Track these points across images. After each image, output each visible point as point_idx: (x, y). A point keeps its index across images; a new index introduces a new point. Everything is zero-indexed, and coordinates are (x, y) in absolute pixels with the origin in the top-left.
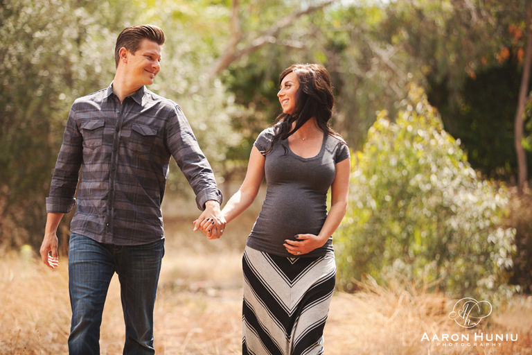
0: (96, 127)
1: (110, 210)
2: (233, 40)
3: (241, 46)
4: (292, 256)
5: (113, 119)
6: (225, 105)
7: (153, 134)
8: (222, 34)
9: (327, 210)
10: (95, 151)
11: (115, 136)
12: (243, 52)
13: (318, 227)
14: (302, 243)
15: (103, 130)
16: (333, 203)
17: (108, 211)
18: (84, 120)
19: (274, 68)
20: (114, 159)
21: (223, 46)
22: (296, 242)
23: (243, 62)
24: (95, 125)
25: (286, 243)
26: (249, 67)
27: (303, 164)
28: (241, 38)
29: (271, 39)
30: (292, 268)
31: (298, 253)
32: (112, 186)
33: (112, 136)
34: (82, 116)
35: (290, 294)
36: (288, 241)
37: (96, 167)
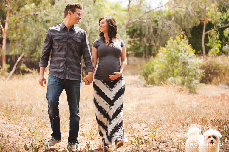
0: (60, 39)
1: (67, 67)
2: (128, 20)
3: (130, 22)
4: (111, 80)
5: (66, 36)
6: (126, 38)
7: (80, 41)
8: (125, 19)
9: (120, 64)
10: (60, 47)
11: (67, 41)
12: (131, 23)
13: (119, 70)
14: (114, 76)
15: (62, 40)
16: (122, 61)
17: (66, 68)
18: (55, 36)
19: (140, 27)
20: (67, 50)
21: (126, 22)
22: (113, 76)
23: (131, 25)
24: (60, 38)
25: (109, 76)
26: (133, 27)
27: (111, 48)
28: (130, 20)
29: (138, 20)
30: (111, 85)
31: (114, 79)
32: (67, 59)
33: (66, 42)
34: (54, 34)
35: (111, 94)
36: (110, 76)
37: (61, 53)
